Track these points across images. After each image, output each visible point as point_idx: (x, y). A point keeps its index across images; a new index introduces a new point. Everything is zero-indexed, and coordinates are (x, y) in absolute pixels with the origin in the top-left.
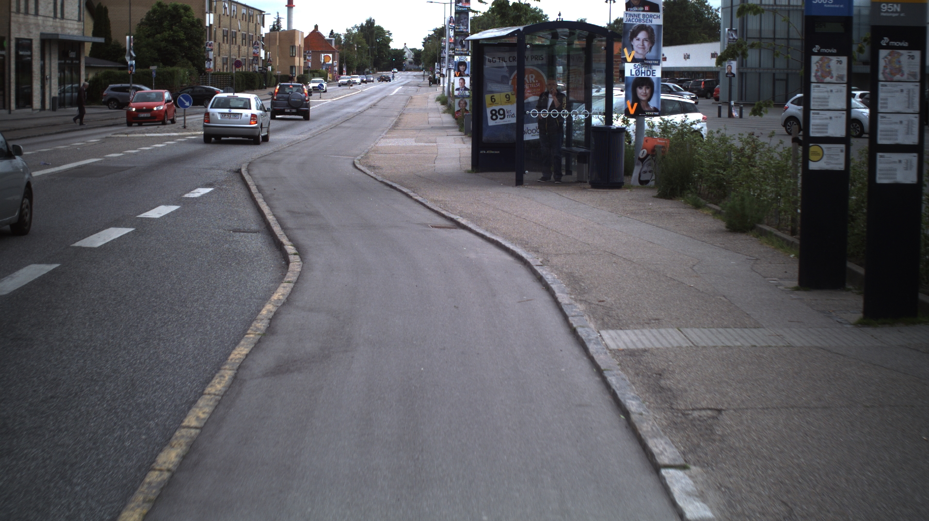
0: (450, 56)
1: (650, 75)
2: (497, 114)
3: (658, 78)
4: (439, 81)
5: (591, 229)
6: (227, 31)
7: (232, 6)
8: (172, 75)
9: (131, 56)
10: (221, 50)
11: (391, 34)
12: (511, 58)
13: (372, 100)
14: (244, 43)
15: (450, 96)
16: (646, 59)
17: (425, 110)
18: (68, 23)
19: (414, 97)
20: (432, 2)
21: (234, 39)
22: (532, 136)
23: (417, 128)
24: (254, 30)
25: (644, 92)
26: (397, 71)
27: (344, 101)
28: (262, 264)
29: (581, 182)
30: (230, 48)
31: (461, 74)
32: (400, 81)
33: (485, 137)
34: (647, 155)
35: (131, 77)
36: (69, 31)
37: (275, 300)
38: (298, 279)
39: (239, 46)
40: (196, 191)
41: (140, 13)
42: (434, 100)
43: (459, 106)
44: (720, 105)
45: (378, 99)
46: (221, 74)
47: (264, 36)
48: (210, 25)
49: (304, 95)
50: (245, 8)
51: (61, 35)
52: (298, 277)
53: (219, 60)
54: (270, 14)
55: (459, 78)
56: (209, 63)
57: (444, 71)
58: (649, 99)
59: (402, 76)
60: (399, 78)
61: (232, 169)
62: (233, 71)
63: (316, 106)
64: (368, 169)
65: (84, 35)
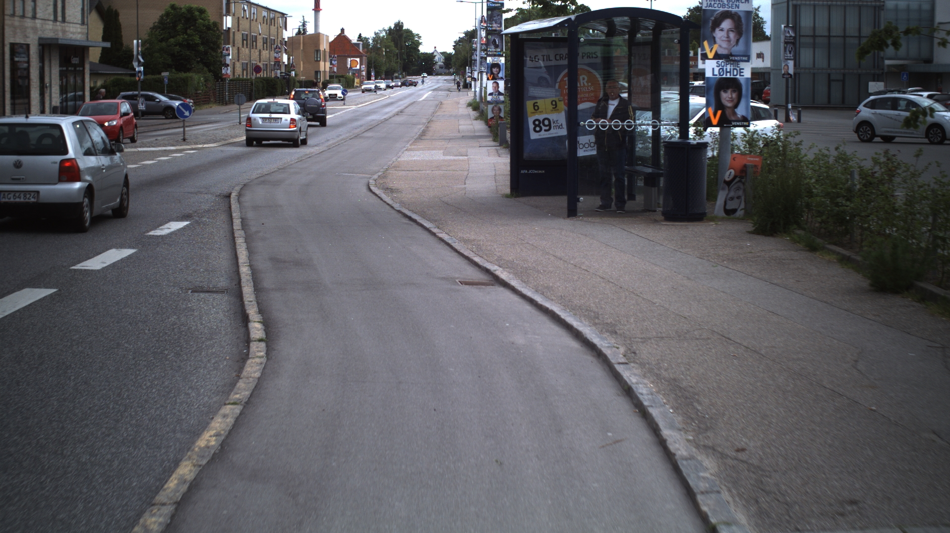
0: (482, 58)
1: (736, 75)
2: (541, 125)
3: (747, 79)
4: (471, 85)
5: (681, 289)
6: (247, 35)
7: (252, 8)
8: (185, 81)
9: (139, 61)
10: (240, 55)
11: (420, 37)
12: (557, 56)
13: (399, 107)
14: (265, 47)
15: (482, 101)
16: (731, 55)
17: (456, 116)
18: (70, 27)
19: (444, 102)
20: (462, 2)
21: (254, 43)
22: (584, 151)
23: (446, 138)
24: (276, 34)
25: (730, 96)
26: (426, 75)
27: (368, 108)
28: (213, 353)
29: (649, 211)
30: (250, 52)
31: (494, 78)
32: (429, 86)
33: (527, 153)
34: (735, 177)
35: (139, 84)
36: (71, 36)
37: (200, 448)
38: (251, 395)
39: (260, 50)
40: (167, 226)
41: (152, 16)
42: (465, 106)
43: (493, 113)
44: (777, 108)
45: (406, 105)
46: (239, 80)
47: (286, 40)
48: (229, 28)
49: (320, 100)
50: (266, 10)
51: (62, 39)
52: (253, 391)
53: (238, 66)
54: (291, 16)
55: (493, 81)
56: (226, 69)
57: (476, 75)
58: (736, 106)
59: (432, 81)
60: (428, 82)
61: (220, 194)
62: (254, 77)
63: (339, 113)
64: (384, 192)
65: (89, 40)
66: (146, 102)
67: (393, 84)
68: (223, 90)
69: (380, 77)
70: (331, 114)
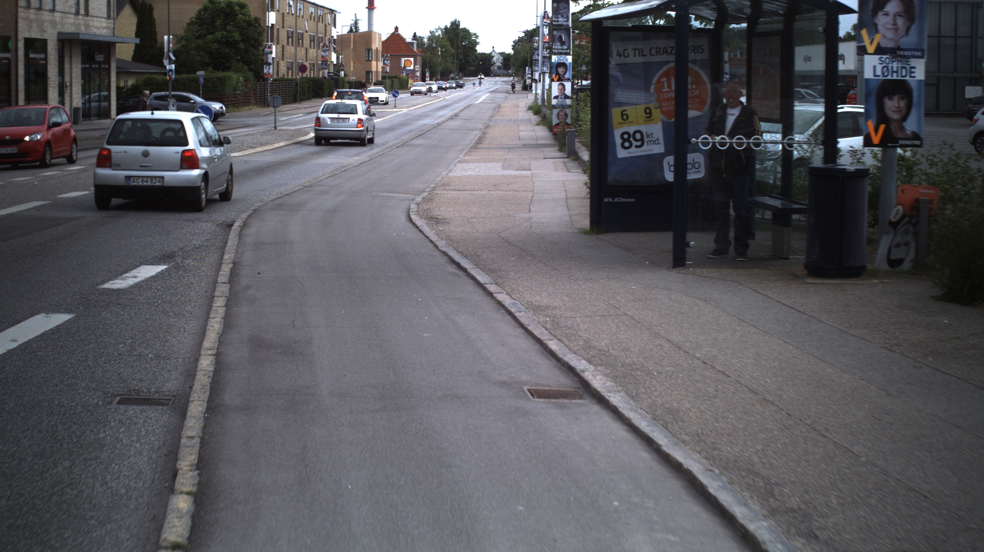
0: (545, 57)
2: (631, 139)
3: (920, 81)
4: (531, 87)
6: (292, 32)
7: (298, 4)
8: (222, 81)
9: (170, 59)
10: (285, 53)
11: (478, 36)
12: (652, 50)
13: (454, 110)
14: (312, 45)
15: (544, 105)
16: (899, 49)
17: (515, 121)
18: (94, 21)
19: (502, 105)
21: (301, 41)
23: (505, 146)
24: (324, 31)
25: (897, 105)
26: (483, 77)
27: (420, 112)
30: (296, 50)
31: (560, 79)
32: (487, 87)
33: (612, 176)
34: (904, 216)
35: (170, 84)
36: (95, 30)
39: (307, 48)
41: (189, 11)
42: (525, 109)
43: (558, 119)
45: (461, 108)
46: (283, 81)
47: (335, 38)
48: (272, 25)
50: (314, 6)
53: (283, 65)
55: (558, 83)
56: (268, 67)
57: (537, 76)
58: (905, 118)
59: (490, 82)
60: (486, 84)
61: (224, 222)
62: (298, 77)
63: (389, 117)
64: (427, 224)
65: (116, 35)
66: (179, 103)
67: (448, 85)
68: (264, 91)
69: (435, 78)
70: (380, 117)
